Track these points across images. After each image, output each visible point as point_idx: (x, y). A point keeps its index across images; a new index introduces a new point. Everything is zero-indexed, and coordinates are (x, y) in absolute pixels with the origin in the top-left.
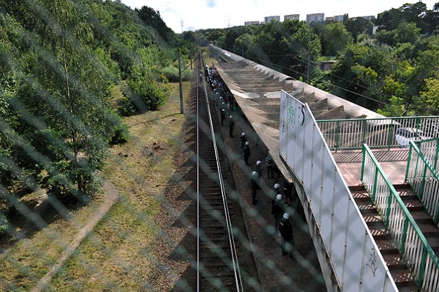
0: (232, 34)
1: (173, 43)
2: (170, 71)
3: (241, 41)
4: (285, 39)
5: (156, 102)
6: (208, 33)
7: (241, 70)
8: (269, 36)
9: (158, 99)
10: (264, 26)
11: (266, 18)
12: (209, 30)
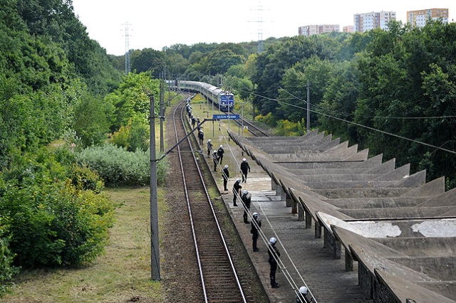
0: (272, 57)
1: (104, 82)
2: (108, 159)
3: (301, 76)
4: (439, 70)
5: (79, 243)
6: (199, 54)
7: (320, 156)
8: (388, 60)
9: (83, 235)
10: (356, 38)
11: (359, 19)
12: (201, 48)
